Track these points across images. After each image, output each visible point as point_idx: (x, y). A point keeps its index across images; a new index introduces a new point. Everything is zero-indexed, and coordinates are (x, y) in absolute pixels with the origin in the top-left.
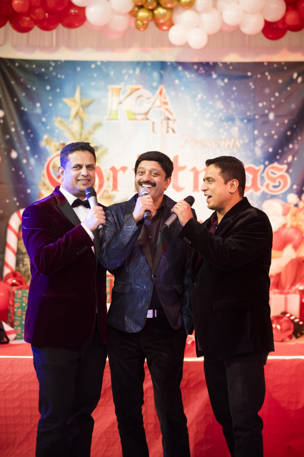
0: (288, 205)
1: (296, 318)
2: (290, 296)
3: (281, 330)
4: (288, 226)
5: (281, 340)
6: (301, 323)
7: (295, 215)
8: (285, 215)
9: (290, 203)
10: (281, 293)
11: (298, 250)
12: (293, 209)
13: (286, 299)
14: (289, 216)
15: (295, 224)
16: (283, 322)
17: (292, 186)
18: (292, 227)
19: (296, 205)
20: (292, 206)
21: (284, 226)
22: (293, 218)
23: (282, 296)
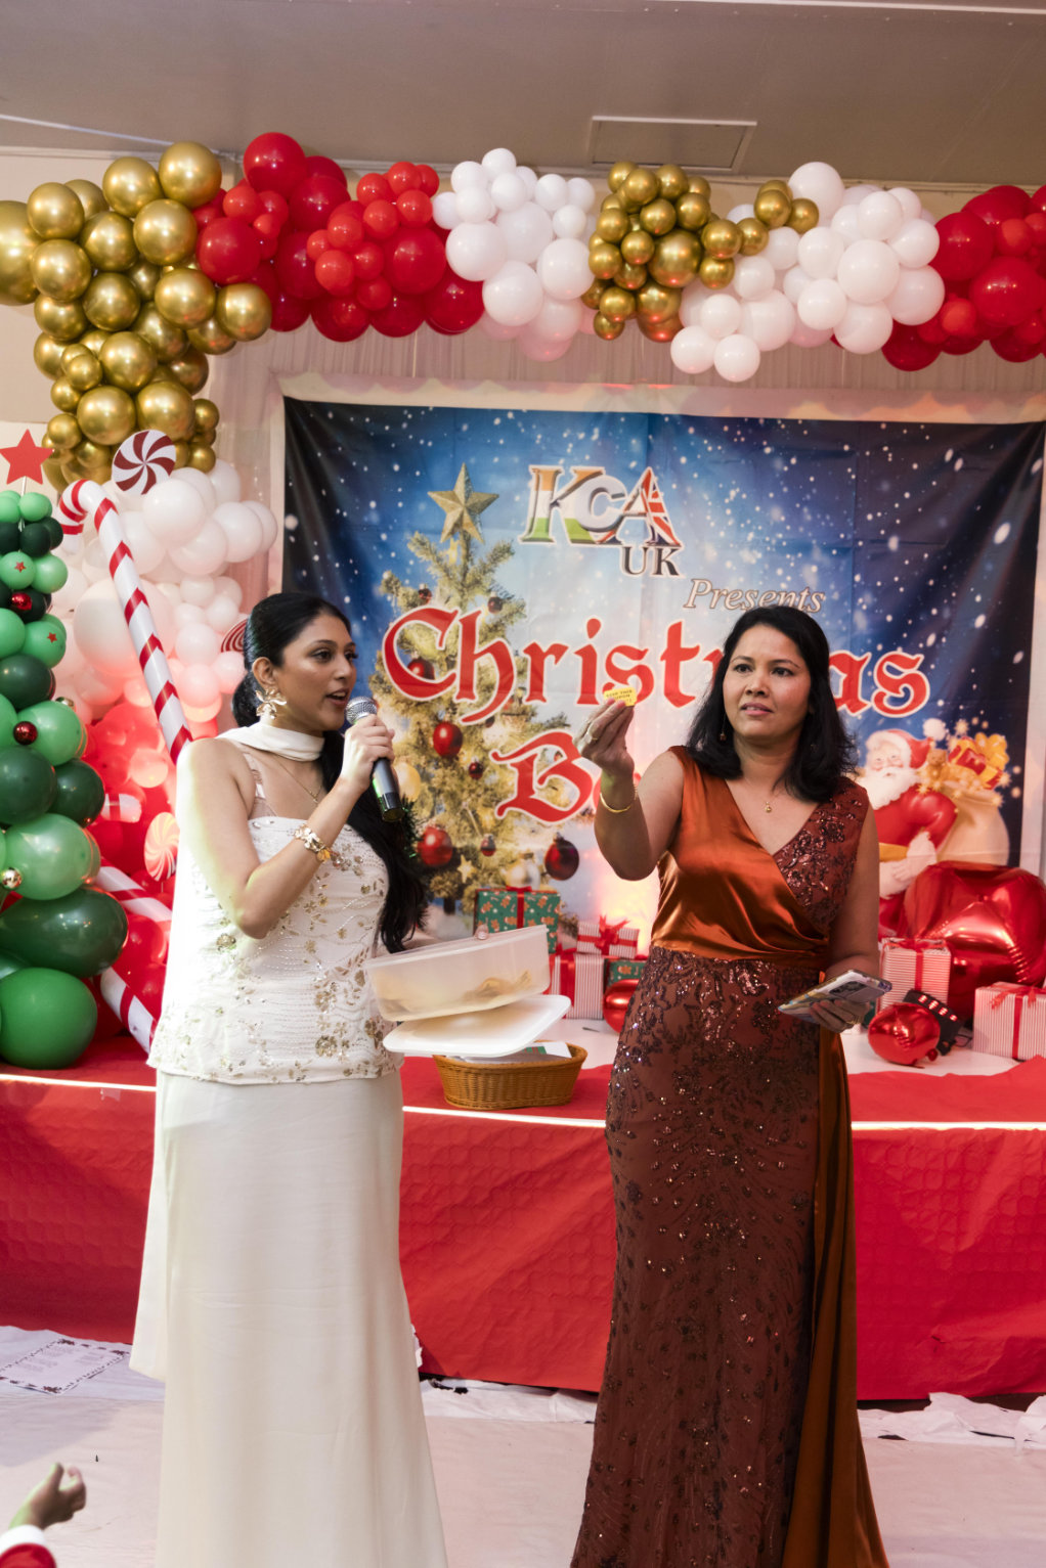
0: (924, 744)
1: (941, 1005)
2: (928, 954)
3: (912, 1039)
4: (923, 790)
5: (911, 1061)
6: (953, 1018)
7: (938, 766)
8: (916, 764)
9: (930, 740)
10: (908, 945)
11: (941, 846)
12: (935, 753)
13: (920, 961)
14: (924, 768)
15: (937, 786)
16: (916, 1019)
17: (933, 700)
18: (931, 792)
19: (942, 744)
20: (933, 744)
21: (913, 790)
22: (935, 773)
23: (913, 954)
